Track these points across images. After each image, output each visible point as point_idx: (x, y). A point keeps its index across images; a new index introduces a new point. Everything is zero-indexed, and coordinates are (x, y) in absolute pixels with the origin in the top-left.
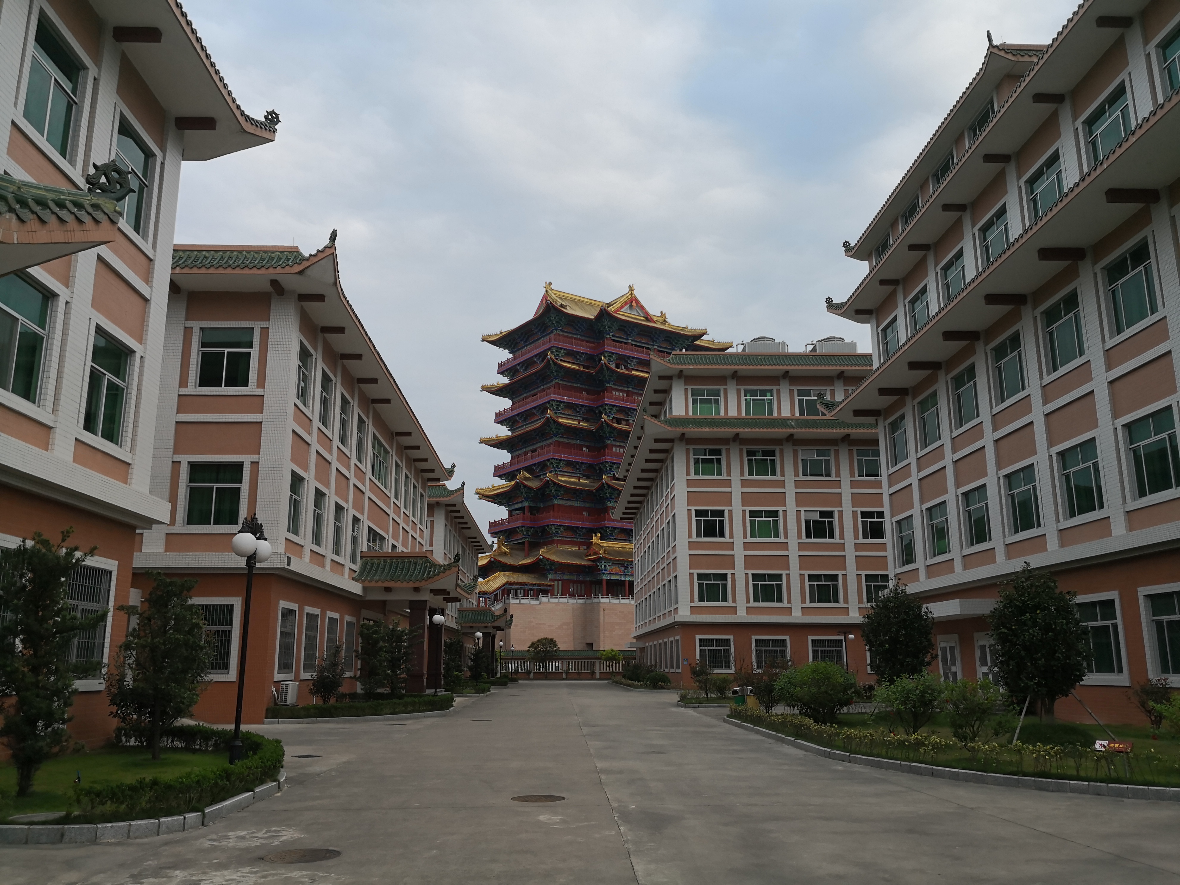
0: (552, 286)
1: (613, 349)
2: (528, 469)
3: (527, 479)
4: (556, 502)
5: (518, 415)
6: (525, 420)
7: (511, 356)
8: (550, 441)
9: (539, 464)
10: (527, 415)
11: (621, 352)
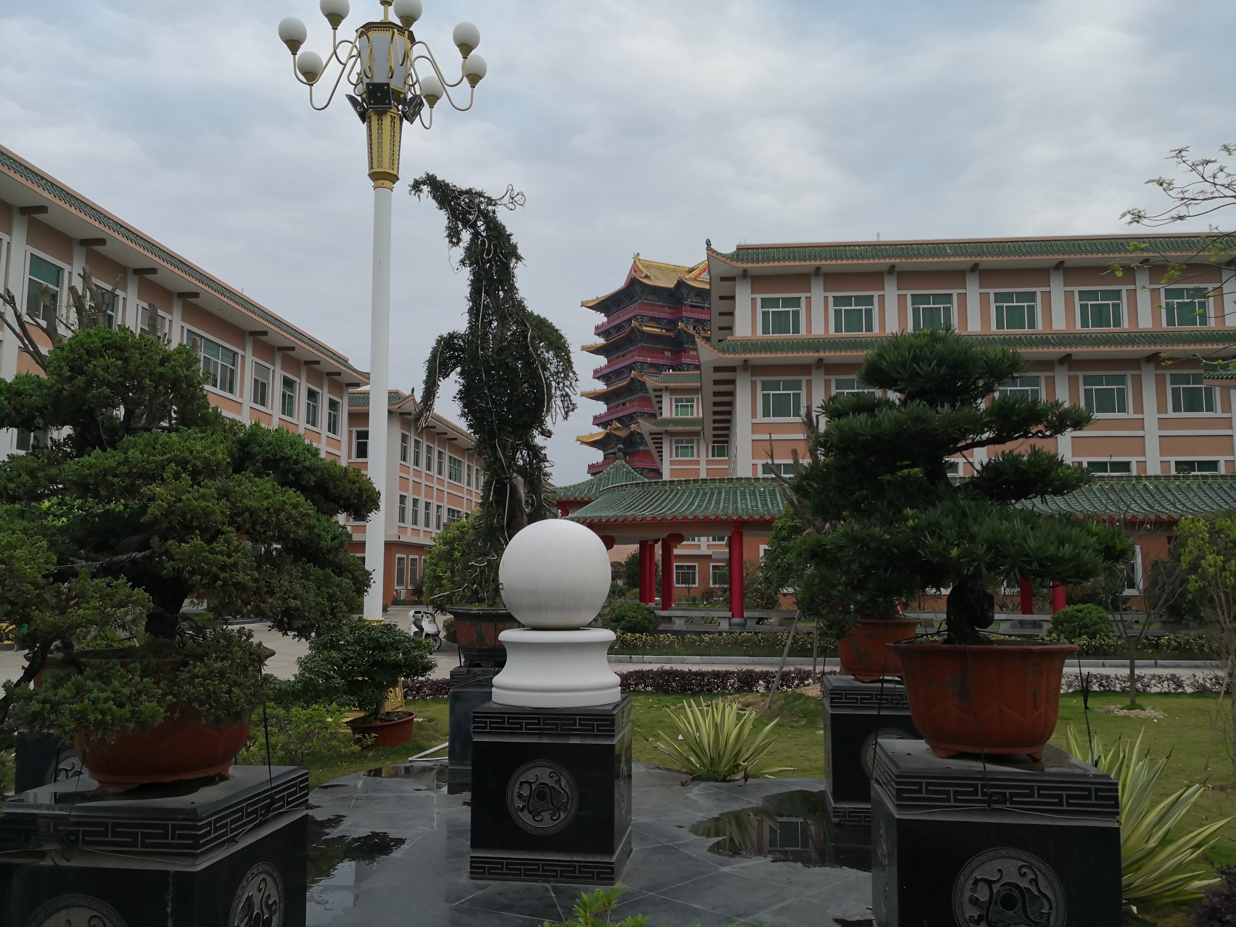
0: (641, 257)
1: (689, 314)
2: (619, 420)
3: (617, 429)
4: (641, 448)
5: (611, 372)
6: (617, 377)
7: (605, 319)
8: (635, 396)
9: (627, 416)
10: (618, 373)
11: (697, 316)
